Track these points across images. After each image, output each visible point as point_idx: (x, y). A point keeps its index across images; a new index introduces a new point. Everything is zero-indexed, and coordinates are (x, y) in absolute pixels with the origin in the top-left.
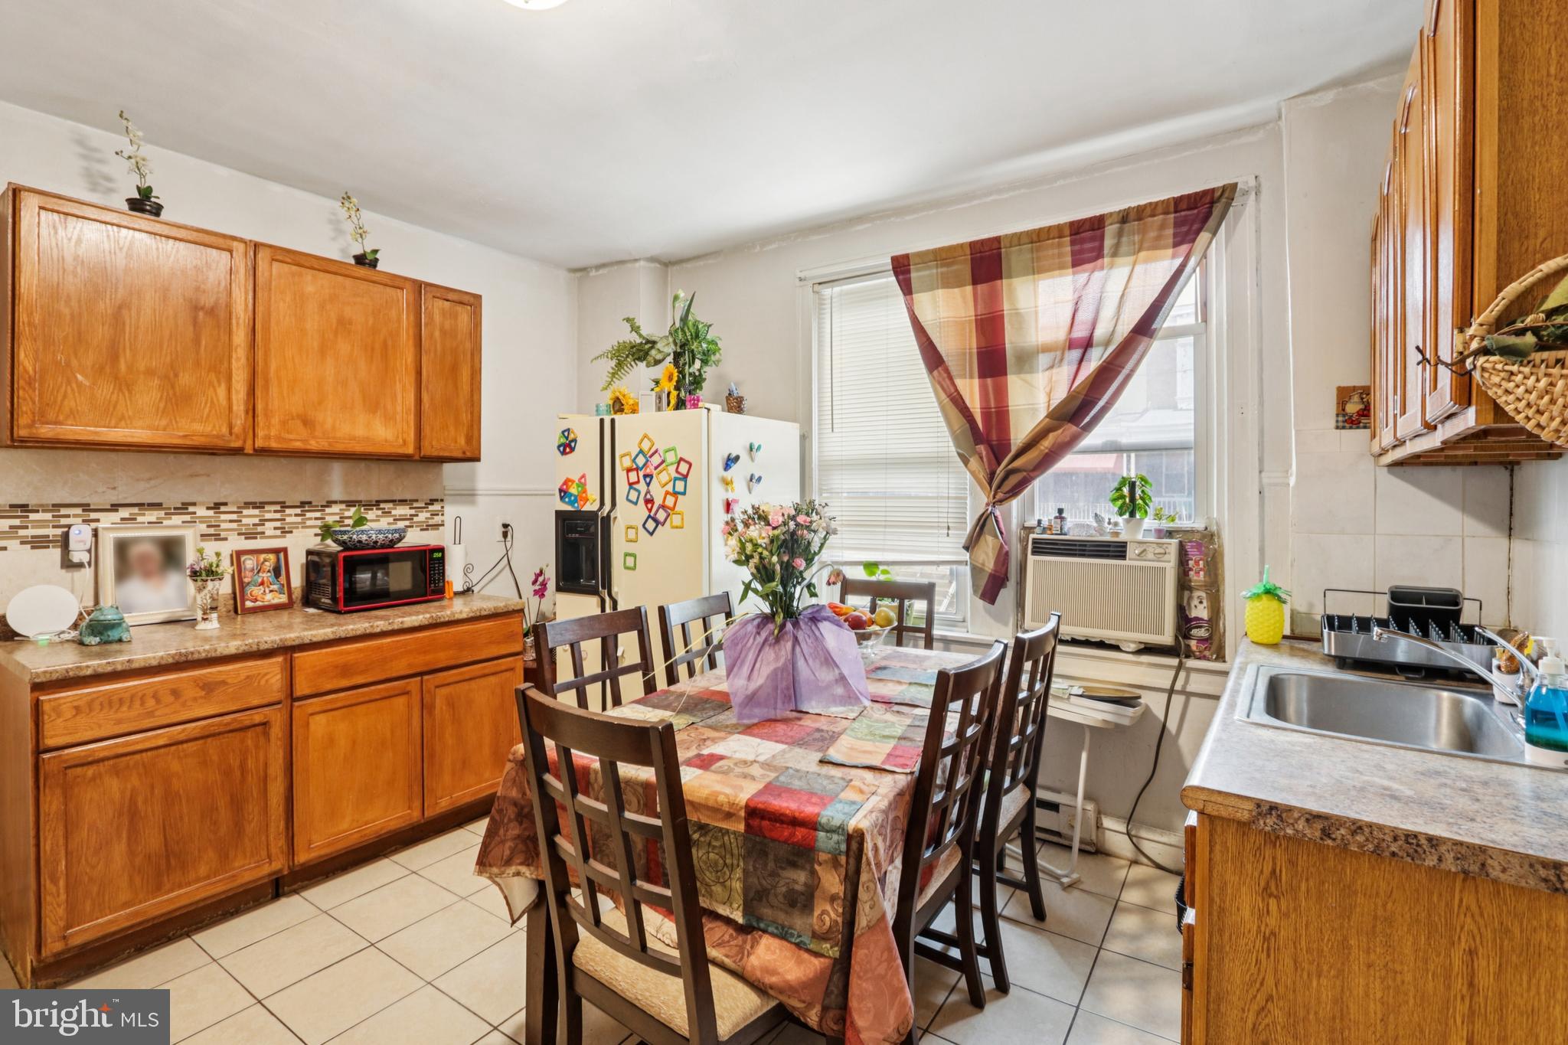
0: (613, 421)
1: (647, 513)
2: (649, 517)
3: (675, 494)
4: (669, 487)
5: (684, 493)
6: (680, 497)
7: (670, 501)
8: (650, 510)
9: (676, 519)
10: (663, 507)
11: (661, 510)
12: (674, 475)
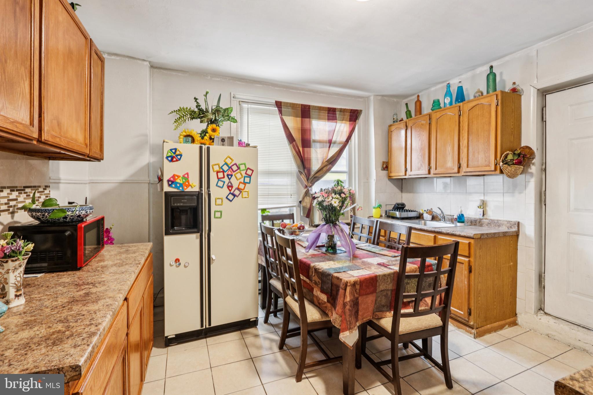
0: (208, 148)
1: (229, 192)
2: (230, 193)
3: (245, 183)
4: (242, 180)
5: (249, 183)
6: (247, 185)
7: (242, 186)
8: (230, 190)
9: (245, 194)
10: (238, 189)
11: (237, 190)
12: (244, 175)
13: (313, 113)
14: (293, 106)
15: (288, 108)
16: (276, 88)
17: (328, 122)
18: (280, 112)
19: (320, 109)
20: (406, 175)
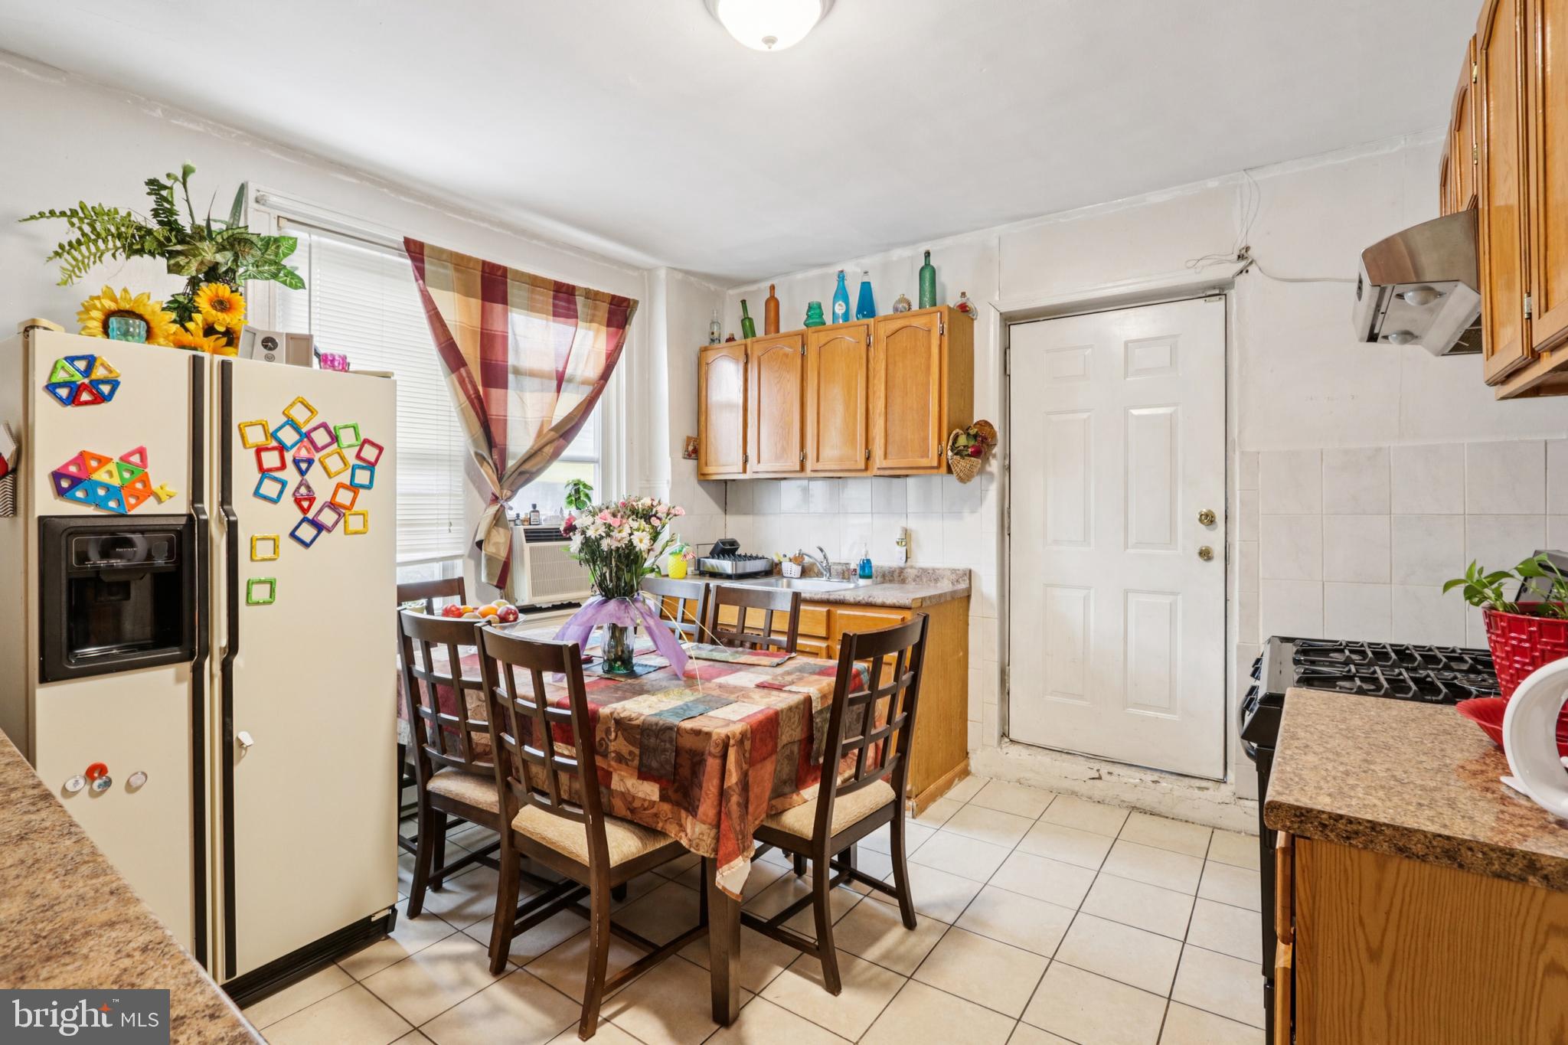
0: (226, 368)
1: (300, 516)
2: (304, 520)
3: (354, 488)
4: (345, 478)
5: (369, 487)
6: (362, 492)
7: (344, 497)
8: (305, 511)
9: (355, 522)
10: (333, 505)
11: (327, 511)
12: (352, 461)
13: (514, 290)
14: (460, 262)
15: (445, 267)
16: (402, 198)
17: (554, 321)
18: (420, 273)
19: (535, 282)
20: (745, 471)
